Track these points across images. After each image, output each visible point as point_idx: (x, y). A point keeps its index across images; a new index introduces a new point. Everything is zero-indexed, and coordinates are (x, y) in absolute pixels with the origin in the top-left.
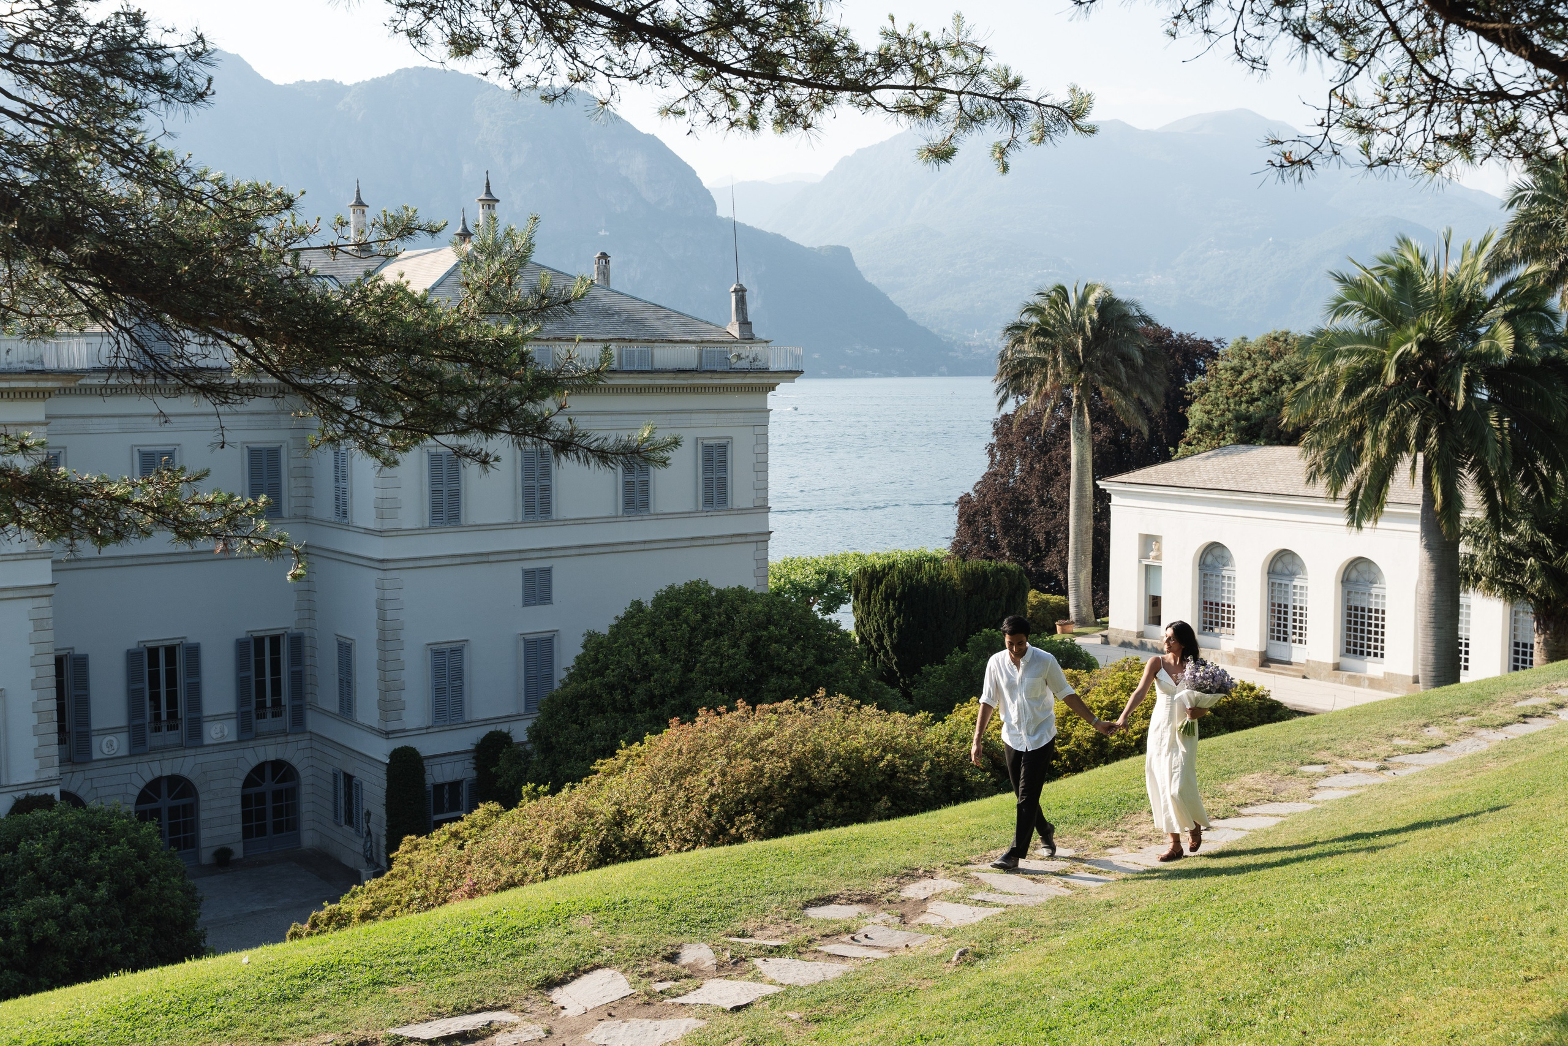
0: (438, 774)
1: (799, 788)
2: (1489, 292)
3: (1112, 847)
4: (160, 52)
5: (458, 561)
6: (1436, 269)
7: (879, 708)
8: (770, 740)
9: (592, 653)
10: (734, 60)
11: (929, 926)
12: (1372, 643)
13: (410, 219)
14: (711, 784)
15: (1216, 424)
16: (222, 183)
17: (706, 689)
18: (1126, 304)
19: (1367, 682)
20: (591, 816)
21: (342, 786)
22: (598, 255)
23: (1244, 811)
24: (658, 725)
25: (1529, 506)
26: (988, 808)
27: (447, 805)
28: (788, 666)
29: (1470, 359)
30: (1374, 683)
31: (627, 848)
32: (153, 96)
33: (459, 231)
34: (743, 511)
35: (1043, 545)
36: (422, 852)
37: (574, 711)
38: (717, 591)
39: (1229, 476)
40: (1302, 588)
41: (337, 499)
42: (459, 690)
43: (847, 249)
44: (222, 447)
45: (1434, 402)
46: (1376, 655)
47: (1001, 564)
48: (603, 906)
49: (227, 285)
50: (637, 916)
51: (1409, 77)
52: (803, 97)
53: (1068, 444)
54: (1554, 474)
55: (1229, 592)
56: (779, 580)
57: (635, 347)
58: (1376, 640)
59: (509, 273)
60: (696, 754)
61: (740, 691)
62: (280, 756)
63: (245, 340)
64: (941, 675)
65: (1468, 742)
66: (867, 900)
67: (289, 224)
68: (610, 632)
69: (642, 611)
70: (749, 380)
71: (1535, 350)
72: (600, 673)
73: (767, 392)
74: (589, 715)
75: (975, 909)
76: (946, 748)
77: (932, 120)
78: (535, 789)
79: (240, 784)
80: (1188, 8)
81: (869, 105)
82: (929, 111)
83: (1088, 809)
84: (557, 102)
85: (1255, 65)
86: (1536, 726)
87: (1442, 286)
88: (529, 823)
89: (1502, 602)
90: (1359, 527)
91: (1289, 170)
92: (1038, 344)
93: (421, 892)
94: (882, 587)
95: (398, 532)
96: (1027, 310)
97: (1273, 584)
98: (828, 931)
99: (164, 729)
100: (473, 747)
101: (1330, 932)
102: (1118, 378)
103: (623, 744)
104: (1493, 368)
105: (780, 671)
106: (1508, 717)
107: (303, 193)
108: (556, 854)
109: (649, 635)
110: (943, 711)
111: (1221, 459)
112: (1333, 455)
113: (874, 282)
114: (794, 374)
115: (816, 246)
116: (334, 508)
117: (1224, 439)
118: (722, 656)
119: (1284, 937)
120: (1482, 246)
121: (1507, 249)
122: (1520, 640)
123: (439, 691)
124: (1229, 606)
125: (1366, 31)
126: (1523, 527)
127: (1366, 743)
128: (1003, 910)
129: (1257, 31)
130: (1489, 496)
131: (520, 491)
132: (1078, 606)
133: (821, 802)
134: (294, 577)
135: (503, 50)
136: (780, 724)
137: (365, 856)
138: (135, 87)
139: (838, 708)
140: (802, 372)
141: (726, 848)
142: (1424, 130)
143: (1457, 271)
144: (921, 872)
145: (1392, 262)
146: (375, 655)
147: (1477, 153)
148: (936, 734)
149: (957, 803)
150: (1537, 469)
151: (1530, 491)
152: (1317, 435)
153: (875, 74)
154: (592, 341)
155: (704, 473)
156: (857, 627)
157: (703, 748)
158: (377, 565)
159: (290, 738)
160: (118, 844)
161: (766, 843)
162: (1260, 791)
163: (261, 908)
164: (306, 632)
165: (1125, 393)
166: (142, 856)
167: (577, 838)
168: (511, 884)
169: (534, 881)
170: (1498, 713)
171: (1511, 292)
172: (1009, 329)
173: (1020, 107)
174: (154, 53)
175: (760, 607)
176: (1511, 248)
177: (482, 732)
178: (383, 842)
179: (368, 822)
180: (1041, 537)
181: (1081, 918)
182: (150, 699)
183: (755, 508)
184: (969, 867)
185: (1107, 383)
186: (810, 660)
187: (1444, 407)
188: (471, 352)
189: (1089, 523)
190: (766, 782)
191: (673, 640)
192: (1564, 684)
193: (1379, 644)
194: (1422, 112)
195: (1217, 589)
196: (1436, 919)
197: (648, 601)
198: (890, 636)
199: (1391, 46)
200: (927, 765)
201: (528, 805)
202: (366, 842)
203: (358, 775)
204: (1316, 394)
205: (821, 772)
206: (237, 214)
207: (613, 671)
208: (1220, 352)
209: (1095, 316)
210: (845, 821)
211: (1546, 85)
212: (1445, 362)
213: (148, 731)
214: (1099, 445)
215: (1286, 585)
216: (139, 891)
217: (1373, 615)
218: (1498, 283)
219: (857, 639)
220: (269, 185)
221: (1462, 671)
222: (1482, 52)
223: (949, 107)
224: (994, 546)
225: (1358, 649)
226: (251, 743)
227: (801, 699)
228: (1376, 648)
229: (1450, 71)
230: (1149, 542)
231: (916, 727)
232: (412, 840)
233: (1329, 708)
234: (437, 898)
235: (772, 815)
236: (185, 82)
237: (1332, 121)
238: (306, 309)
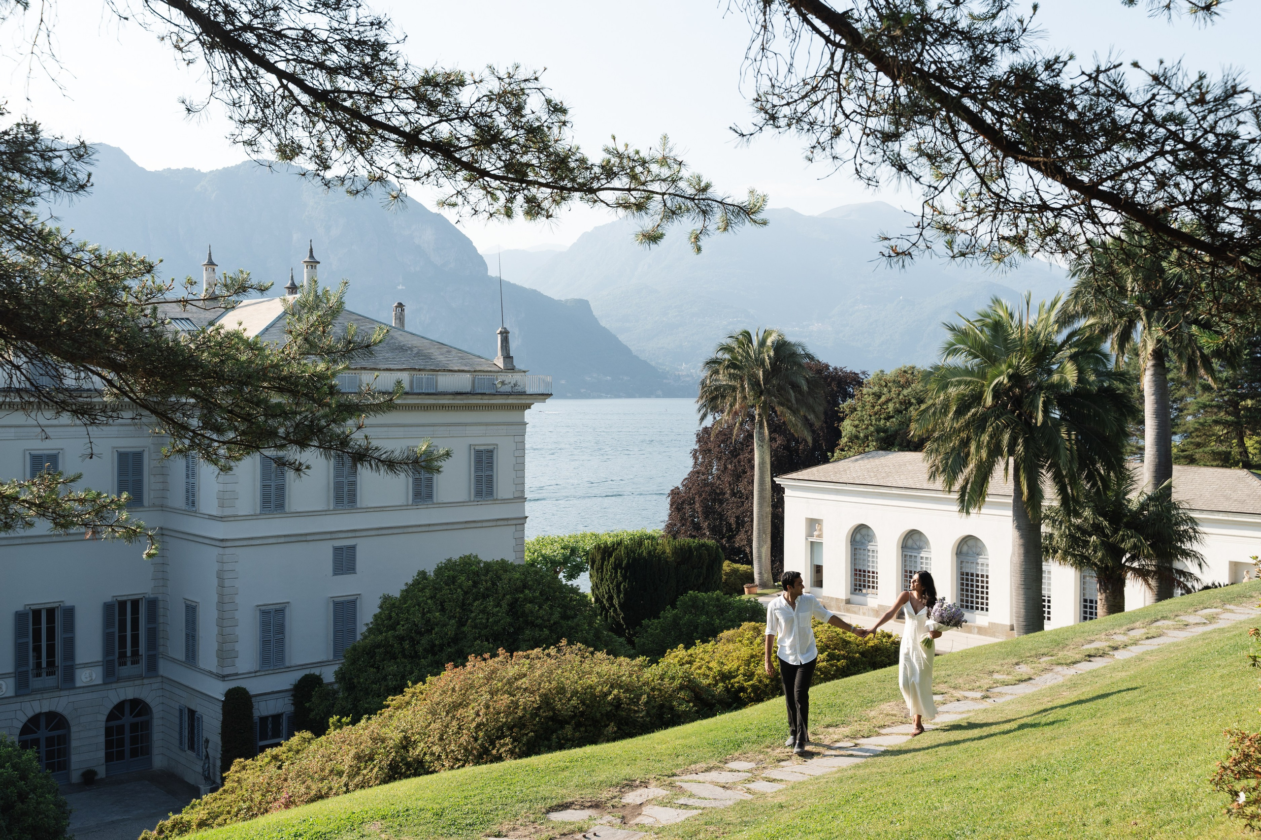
0: (263, 709)
1: (546, 718)
2: (1059, 339)
3: (783, 760)
4: (51, 154)
5: (282, 540)
6: (1021, 322)
7: (608, 654)
8: (524, 679)
9: (387, 612)
10: (494, 168)
11: (643, 826)
12: (980, 600)
13: (245, 280)
14: (478, 715)
15: (862, 435)
16: (97, 253)
17: (475, 639)
18: (794, 345)
19: (976, 630)
20: (383, 741)
21: (187, 719)
22: (396, 304)
23: (883, 731)
24: (437, 668)
25: (1091, 497)
26: (689, 731)
27: (270, 734)
28: (539, 621)
29: (1046, 388)
30: (981, 630)
31: (411, 766)
32: (44, 187)
33: (288, 285)
34: (505, 501)
35: (734, 526)
36: (248, 771)
37: (372, 658)
38: (485, 563)
39: (872, 474)
40: (927, 558)
41: (187, 492)
42: (281, 642)
43: (587, 301)
44: (91, 458)
45: (1021, 420)
46: (982, 609)
47: (702, 541)
48: (390, 814)
49: (97, 333)
50: (416, 821)
51: (980, 193)
52: (546, 195)
53: (752, 450)
54: (1109, 473)
55: (873, 562)
56: (534, 554)
57: (423, 375)
58: (982, 598)
59: (324, 323)
60: (466, 691)
61: (502, 641)
62: (137, 696)
63: (112, 375)
64: (657, 628)
65: (1048, 676)
66: (596, 806)
67: (150, 283)
68: (401, 596)
69: (426, 579)
70: (510, 401)
71: (1093, 381)
72: (393, 628)
73: (524, 410)
74: (384, 660)
75: (679, 811)
76: (659, 684)
77: (643, 213)
78: (339, 721)
79: (104, 718)
80: (821, 141)
81: (595, 201)
82: (640, 207)
83: (766, 732)
84: (359, 196)
85: (870, 182)
86: (1098, 664)
87: (1025, 334)
88: (334, 748)
89: (1074, 569)
90: (968, 513)
91: (895, 259)
92: (730, 374)
93: (247, 803)
94: (612, 560)
95: (235, 518)
96: (721, 349)
97: (906, 556)
98: (565, 831)
99: (44, 674)
100: (291, 687)
101: (945, 825)
102: (789, 400)
103: (410, 684)
104: (1063, 395)
105: (533, 625)
106: (1078, 657)
107: (161, 261)
108: (355, 772)
109: (431, 598)
110: (659, 655)
111: (866, 461)
112: (947, 459)
113: (607, 326)
114: (544, 396)
115: (563, 299)
116: (184, 499)
117: (868, 446)
118: (488, 614)
119: (911, 830)
120: (1053, 305)
121: (1071, 307)
122: (1088, 597)
123: (265, 643)
124: (873, 573)
125: (948, 160)
126: (1087, 513)
127: (973, 678)
128: (700, 811)
129: (871, 158)
130: (1062, 490)
131: (332, 485)
132: (760, 573)
133: (563, 728)
134: (149, 555)
135: (317, 157)
136: (531, 667)
137: (203, 775)
138: (31, 180)
139: (576, 654)
140: (551, 394)
141: (488, 766)
142: (991, 232)
143: (1036, 323)
144: (638, 782)
145: (988, 316)
146: (215, 614)
147: (1030, 248)
148: (651, 673)
149: (666, 728)
150: (1097, 470)
151: (1092, 486)
152: (936, 444)
153: (599, 179)
154: (390, 370)
155: (475, 472)
156: (593, 590)
157: (472, 686)
158: (217, 543)
159: (146, 681)
160: (4, 767)
161: (519, 761)
162: (895, 715)
163: (119, 818)
164: (160, 597)
165: (795, 412)
166: (24, 777)
167: (371, 759)
168: (320, 797)
169: (337, 794)
170: (1070, 654)
171: (1075, 339)
172: (707, 363)
173: (708, 205)
174: (47, 154)
175: (517, 575)
176: (1074, 307)
177: (298, 675)
178: (219, 763)
179: (206, 748)
180: (732, 521)
181: (760, 817)
182: (34, 650)
183: (515, 498)
184: (675, 778)
185: (781, 404)
186: (556, 616)
187: (1028, 424)
188: (292, 384)
189: (769, 509)
190: (520, 713)
191: (450, 601)
192: (1117, 631)
193: (985, 601)
194: (990, 218)
195: (864, 560)
196: (1023, 814)
197: (430, 571)
198: (618, 597)
199: (967, 171)
200: (644, 698)
201: (333, 734)
202: (204, 764)
203: (199, 710)
204: (934, 413)
205: (563, 704)
206: (108, 276)
207: (403, 626)
208: (865, 381)
209: (772, 353)
210: (581, 744)
211: (1077, 201)
212: (1028, 390)
213: (31, 676)
214: (776, 450)
215: (916, 557)
216: (19, 805)
217: (980, 579)
218: (1066, 332)
219: (593, 600)
220: (135, 255)
221: (1046, 621)
222: (1031, 177)
223: (656, 205)
224: (697, 527)
225: (969, 604)
226: (114, 686)
227: (547, 647)
228: (982, 604)
229: (1009, 190)
230: (813, 524)
231: (636, 668)
232: (241, 762)
233: (948, 650)
234: (259, 809)
235: (525, 739)
236: (71, 177)
237: (925, 225)
238: (161, 351)
